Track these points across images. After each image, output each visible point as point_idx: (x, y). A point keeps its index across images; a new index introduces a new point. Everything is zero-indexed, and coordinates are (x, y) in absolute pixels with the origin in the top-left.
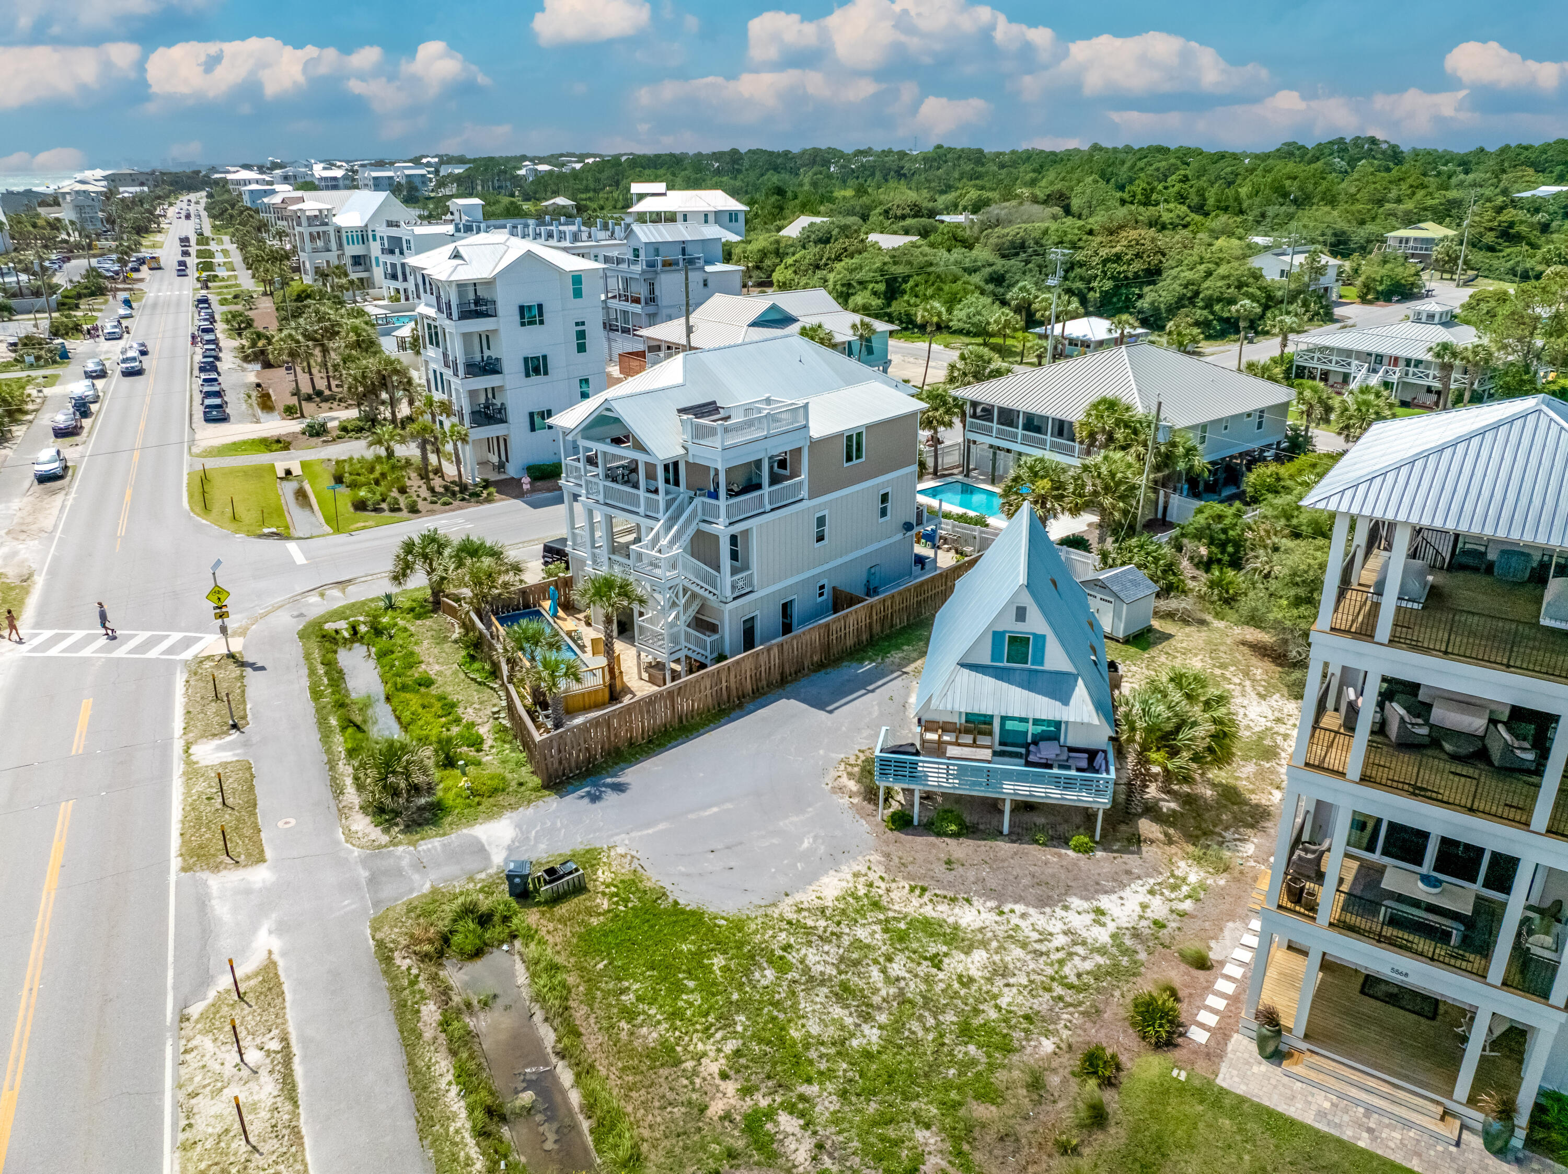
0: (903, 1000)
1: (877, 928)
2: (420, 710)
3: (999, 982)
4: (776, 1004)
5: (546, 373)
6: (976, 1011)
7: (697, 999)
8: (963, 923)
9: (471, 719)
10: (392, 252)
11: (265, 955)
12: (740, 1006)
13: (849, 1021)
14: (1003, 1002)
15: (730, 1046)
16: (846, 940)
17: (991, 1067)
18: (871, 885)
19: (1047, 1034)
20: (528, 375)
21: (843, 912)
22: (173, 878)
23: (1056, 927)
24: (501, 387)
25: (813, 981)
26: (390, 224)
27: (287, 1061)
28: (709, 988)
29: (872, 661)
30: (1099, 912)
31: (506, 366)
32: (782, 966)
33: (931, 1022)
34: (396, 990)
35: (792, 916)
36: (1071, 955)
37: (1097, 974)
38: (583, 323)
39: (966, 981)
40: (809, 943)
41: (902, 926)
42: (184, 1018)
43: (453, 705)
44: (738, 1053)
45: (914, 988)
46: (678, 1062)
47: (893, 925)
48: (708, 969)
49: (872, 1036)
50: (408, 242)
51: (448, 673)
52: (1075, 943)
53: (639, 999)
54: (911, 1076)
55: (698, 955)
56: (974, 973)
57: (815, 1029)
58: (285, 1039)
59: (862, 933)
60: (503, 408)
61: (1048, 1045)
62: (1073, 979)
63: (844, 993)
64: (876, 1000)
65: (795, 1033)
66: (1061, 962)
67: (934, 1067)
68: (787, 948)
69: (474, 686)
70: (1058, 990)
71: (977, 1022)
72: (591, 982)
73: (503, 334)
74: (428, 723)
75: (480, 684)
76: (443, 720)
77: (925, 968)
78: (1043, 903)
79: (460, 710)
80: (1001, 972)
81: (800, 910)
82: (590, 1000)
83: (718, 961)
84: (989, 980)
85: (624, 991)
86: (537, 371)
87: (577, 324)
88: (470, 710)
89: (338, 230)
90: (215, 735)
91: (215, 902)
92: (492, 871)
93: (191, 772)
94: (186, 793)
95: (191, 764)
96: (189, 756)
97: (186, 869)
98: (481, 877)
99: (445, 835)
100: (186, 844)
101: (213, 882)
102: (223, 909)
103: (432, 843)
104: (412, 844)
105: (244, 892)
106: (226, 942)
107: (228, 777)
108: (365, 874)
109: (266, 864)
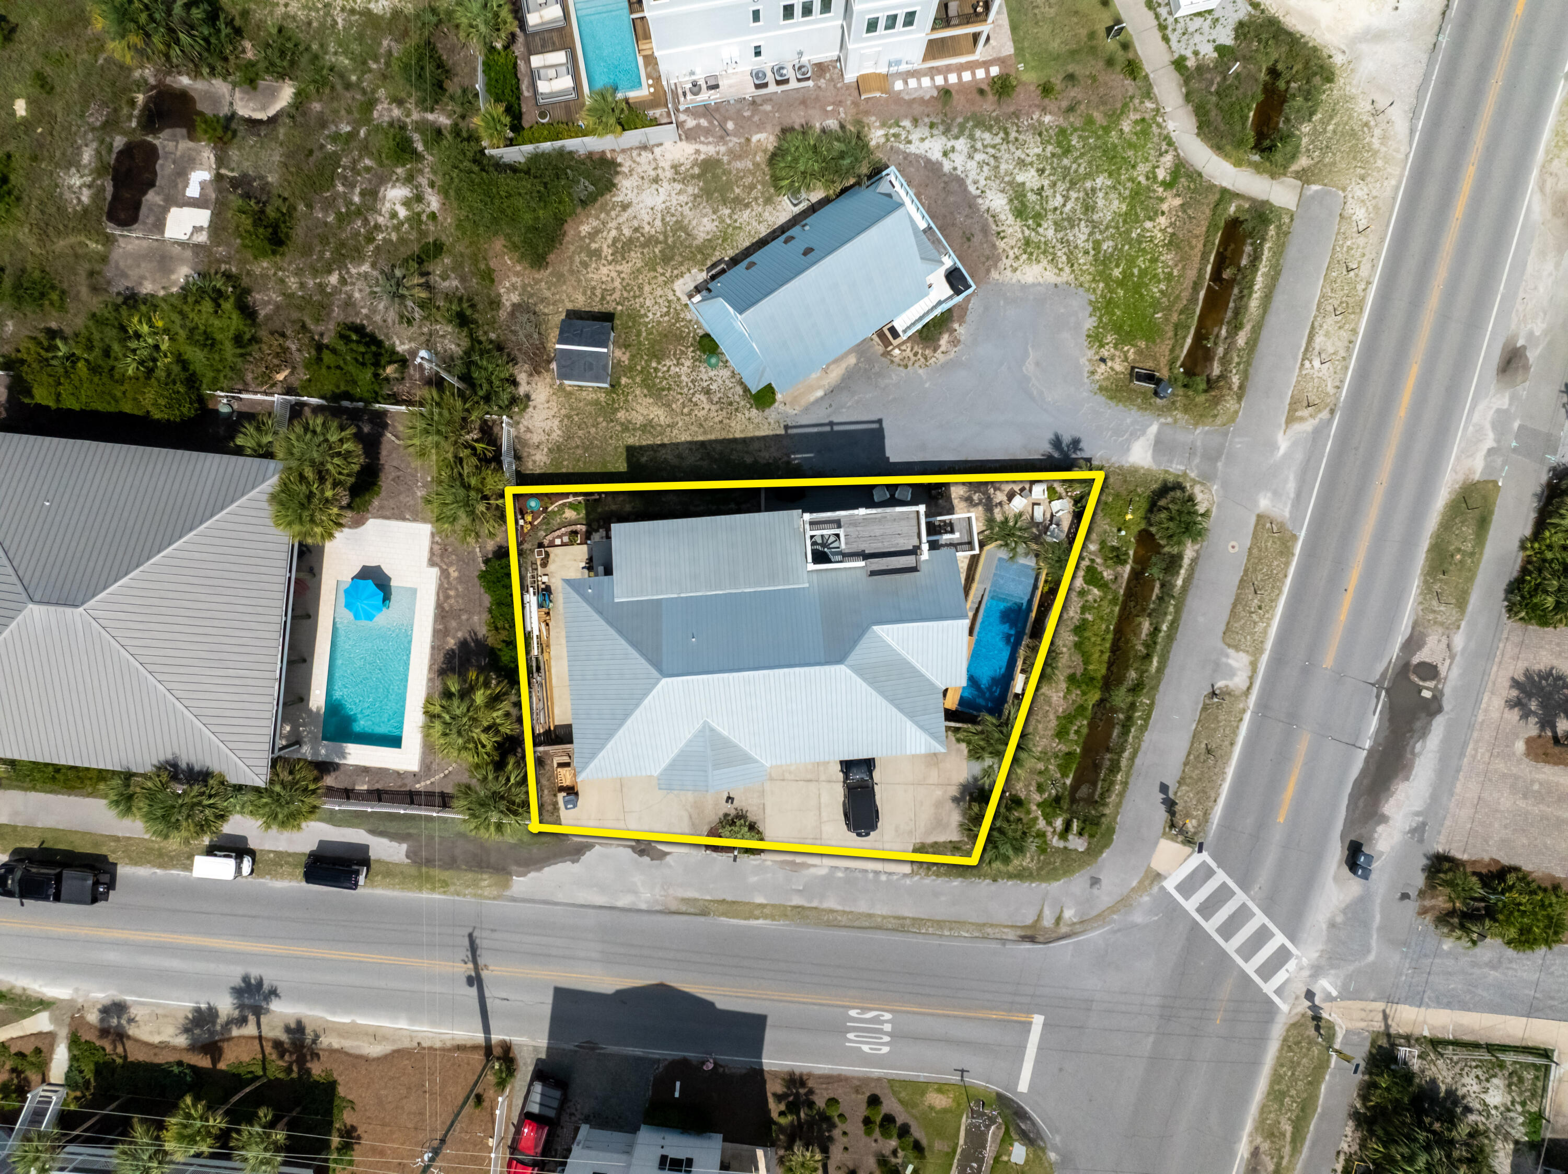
0: (1073, 184)
1: (1041, 230)
3: (1029, 160)
4: (1117, 228)
6: (1053, 155)
7: (1140, 262)
8: (1005, 201)
11: (1289, 432)
12: (1130, 242)
13: (1101, 195)
14: (1038, 150)
15: (1149, 224)
16: (1059, 236)
17: (1075, 130)
18: (1017, 258)
19: (1041, 123)
21: (1044, 252)
22: (1302, 534)
23: (972, 165)
25: (1094, 225)
27: (1306, 350)
28: (1131, 262)
30: (945, 154)
32: (1097, 245)
33: (1074, 166)
34: (1248, 363)
35: (1067, 270)
36: (985, 147)
37: (989, 129)
39: (1041, 171)
40: (1076, 247)
41: (1030, 222)
42: (1332, 412)
44: (1151, 219)
45: (1061, 187)
46: (1173, 235)
47: (1033, 226)
48: (1124, 272)
49: (1101, 180)
52: (976, 150)
53: (1159, 281)
54: (1105, 151)
55: (1121, 283)
56: (1033, 172)
57: (1116, 202)
58: (1302, 365)
59: (1050, 233)
61: (1047, 119)
62: (1002, 135)
63: (1089, 208)
64: (1082, 194)
65: (1124, 207)
66: (994, 147)
67: (1096, 148)
68: (1086, 253)
70: (1013, 135)
71: (1059, 151)
72: (1169, 309)
77: (1048, 192)
78: (961, 182)
80: (1022, 164)
81: (1061, 270)
82: (1178, 297)
83: (1117, 273)
84: (1031, 164)
85: (1161, 292)
90: (1229, 694)
91: (1292, 495)
92: (1162, 420)
93: (1257, 652)
94: (1268, 625)
95: (1254, 666)
96: (1251, 679)
97: (1295, 538)
98: (1170, 420)
99: (1166, 472)
100: (1287, 564)
101: (1287, 514)
102: (1291, 486)
103: (1176, 468)
104: (1185, 474)
105: (1276, 494)
106: (1299, 456)
107: (1242, 628)
108: (1220, 464)
109: (1258, 511)
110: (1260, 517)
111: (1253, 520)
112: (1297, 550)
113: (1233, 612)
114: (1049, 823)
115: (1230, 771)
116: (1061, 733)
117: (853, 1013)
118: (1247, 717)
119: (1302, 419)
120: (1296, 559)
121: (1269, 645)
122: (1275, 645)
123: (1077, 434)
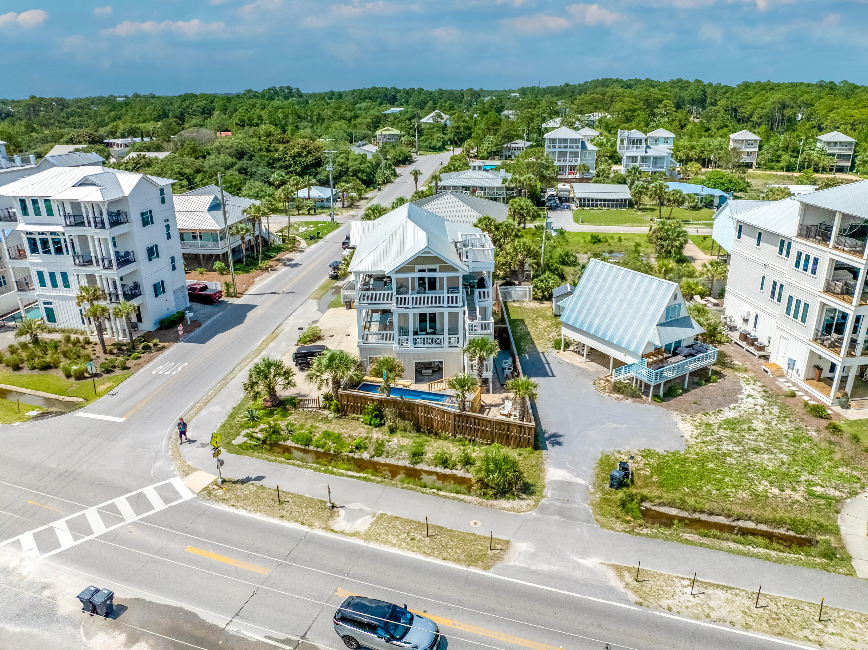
1: (722, 430)
3: (773, 425)
5: (158, 256)
11: (603, 567)
13: (772, 457)
18: (694, 421)
20: (150, 259)
21: (706, 432)
22: (491, 575)
24: (135, 271)
25: (744, 454)
27: (704, 583)
29: (524, 353)
30: (750, 396)
32: (728, 455)
35: (698, 441)
38: (168, 220)
42: (640, 604)
44: (771, 484)
48: (714, 470)
55: (703, 468)
60: (137, 285)
73: (135, 234)
87: (165, 221)
90: (331, 516)
91: (533, 568)
92: (590, 486)
93: (367, 537)
94: (394, 545)
95: (356, 534)
96: (343, 533)
97: (487, 568)
98: (592, 491)
99: (544, 487)
100: (457, 560)
101: (512, 563)
102: (544, 567)
103: (548, 492)
104: (543, 497)
105: (533, 556)
106: (578, 574)
107: (394, 527)
108: (557, 517)
109: (513, 541)
110: (508, 542)
111: (505, 538)
112: (472, 570)
113: (410, 522)
114: (261, 430)
115: (258, 517)
116: (327, 435)
117: (186, 364)
118: (305, 528)
119: (621, 577)
120: (464, 568)
121: (373, 545)
122: (372, 550)
123: (565, 445)
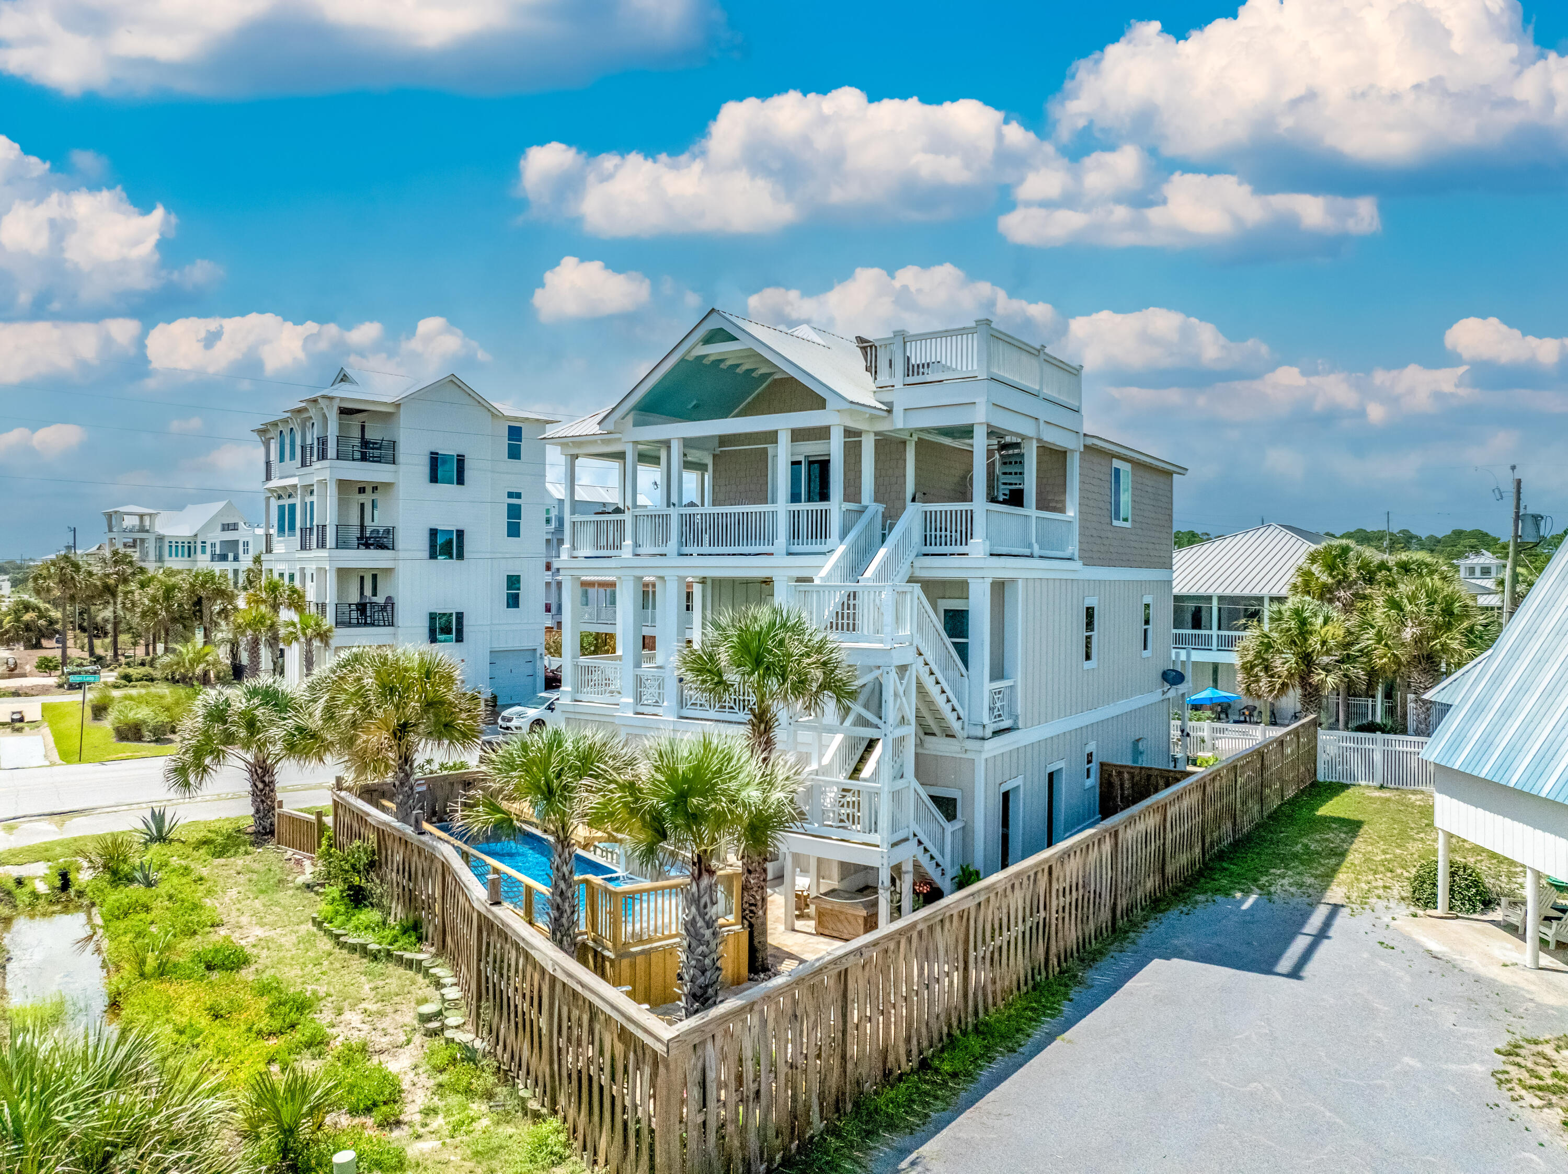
2: (204, 1021)
5: (460, 556)
9: (356, 1039)
10: (224, 558)
20: (433, 556)
24: (388, 571)
26: (226, 527)
29: (1247, 893)
31: (402, 539)
38: (518, 496)
43: (302, 1006)
50: (246, 544)
51: (289, 941)
60: (390, 603)
69: (358, 963)
73: (402, 490)
74: (223, 1053)
75: (375, 957)
76: (273, 1043)
79: (324, 1018)
86: (447, 550)
87: (510, 495)
88: (352, 1017)
89: (160, 539)
